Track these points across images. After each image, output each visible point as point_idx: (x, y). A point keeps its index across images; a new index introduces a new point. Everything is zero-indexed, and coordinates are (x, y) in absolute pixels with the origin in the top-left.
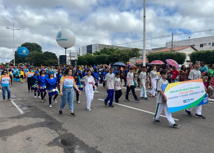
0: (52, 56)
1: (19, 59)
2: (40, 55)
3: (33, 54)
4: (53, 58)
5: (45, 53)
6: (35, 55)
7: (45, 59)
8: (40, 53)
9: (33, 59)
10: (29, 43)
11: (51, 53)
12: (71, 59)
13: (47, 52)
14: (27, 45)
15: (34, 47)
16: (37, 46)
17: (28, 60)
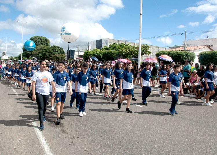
0: (59, 50)
1: (27, 52)
2: (47, 49)
3: (41, 48)
4: (60, 53)
5: (52, 47)
6: (42, 49)
7: (52, 53)
8: (48, 47)
9: (40, 53)
10: (37, 36)
11: (59, 47)
12: (78, 54)
13: (55, 46)
14: (36, 38)
15: (43, 40)
16: (45, 40)
17: (35, 54)
